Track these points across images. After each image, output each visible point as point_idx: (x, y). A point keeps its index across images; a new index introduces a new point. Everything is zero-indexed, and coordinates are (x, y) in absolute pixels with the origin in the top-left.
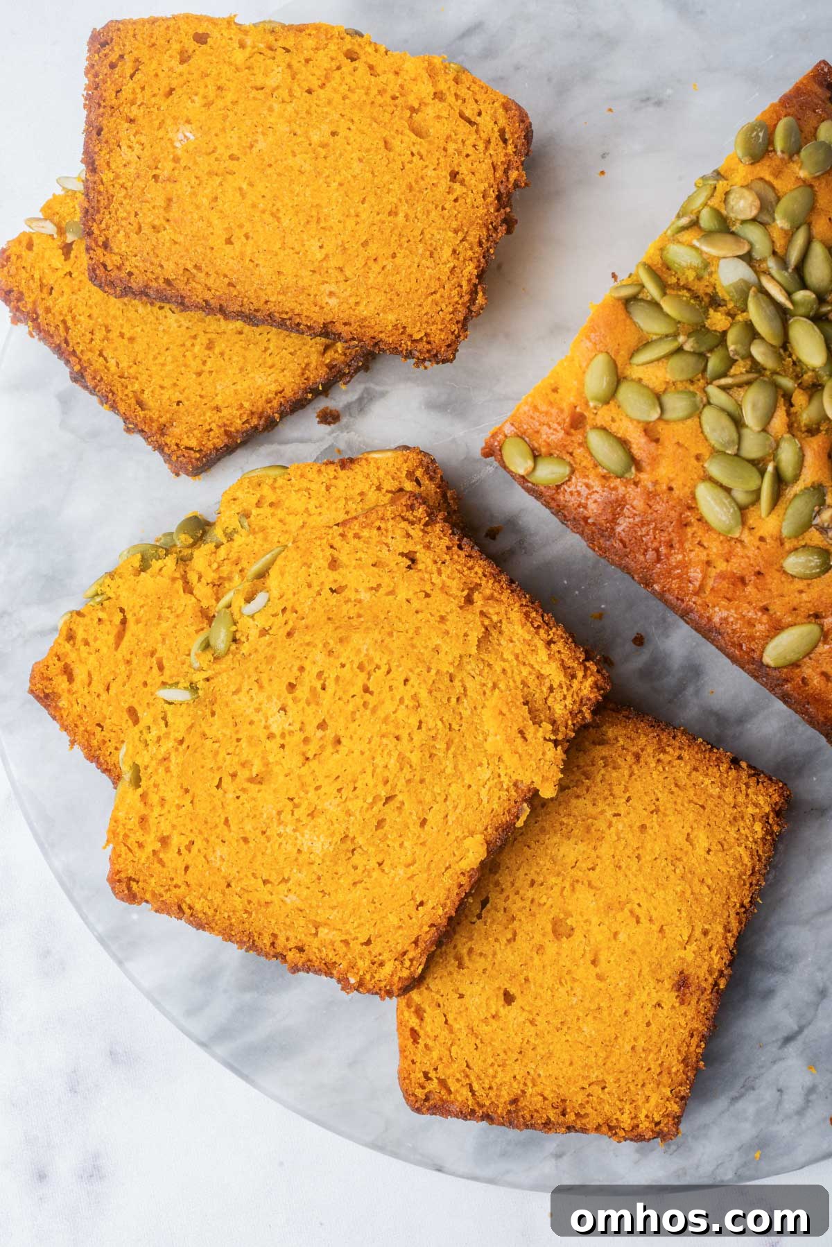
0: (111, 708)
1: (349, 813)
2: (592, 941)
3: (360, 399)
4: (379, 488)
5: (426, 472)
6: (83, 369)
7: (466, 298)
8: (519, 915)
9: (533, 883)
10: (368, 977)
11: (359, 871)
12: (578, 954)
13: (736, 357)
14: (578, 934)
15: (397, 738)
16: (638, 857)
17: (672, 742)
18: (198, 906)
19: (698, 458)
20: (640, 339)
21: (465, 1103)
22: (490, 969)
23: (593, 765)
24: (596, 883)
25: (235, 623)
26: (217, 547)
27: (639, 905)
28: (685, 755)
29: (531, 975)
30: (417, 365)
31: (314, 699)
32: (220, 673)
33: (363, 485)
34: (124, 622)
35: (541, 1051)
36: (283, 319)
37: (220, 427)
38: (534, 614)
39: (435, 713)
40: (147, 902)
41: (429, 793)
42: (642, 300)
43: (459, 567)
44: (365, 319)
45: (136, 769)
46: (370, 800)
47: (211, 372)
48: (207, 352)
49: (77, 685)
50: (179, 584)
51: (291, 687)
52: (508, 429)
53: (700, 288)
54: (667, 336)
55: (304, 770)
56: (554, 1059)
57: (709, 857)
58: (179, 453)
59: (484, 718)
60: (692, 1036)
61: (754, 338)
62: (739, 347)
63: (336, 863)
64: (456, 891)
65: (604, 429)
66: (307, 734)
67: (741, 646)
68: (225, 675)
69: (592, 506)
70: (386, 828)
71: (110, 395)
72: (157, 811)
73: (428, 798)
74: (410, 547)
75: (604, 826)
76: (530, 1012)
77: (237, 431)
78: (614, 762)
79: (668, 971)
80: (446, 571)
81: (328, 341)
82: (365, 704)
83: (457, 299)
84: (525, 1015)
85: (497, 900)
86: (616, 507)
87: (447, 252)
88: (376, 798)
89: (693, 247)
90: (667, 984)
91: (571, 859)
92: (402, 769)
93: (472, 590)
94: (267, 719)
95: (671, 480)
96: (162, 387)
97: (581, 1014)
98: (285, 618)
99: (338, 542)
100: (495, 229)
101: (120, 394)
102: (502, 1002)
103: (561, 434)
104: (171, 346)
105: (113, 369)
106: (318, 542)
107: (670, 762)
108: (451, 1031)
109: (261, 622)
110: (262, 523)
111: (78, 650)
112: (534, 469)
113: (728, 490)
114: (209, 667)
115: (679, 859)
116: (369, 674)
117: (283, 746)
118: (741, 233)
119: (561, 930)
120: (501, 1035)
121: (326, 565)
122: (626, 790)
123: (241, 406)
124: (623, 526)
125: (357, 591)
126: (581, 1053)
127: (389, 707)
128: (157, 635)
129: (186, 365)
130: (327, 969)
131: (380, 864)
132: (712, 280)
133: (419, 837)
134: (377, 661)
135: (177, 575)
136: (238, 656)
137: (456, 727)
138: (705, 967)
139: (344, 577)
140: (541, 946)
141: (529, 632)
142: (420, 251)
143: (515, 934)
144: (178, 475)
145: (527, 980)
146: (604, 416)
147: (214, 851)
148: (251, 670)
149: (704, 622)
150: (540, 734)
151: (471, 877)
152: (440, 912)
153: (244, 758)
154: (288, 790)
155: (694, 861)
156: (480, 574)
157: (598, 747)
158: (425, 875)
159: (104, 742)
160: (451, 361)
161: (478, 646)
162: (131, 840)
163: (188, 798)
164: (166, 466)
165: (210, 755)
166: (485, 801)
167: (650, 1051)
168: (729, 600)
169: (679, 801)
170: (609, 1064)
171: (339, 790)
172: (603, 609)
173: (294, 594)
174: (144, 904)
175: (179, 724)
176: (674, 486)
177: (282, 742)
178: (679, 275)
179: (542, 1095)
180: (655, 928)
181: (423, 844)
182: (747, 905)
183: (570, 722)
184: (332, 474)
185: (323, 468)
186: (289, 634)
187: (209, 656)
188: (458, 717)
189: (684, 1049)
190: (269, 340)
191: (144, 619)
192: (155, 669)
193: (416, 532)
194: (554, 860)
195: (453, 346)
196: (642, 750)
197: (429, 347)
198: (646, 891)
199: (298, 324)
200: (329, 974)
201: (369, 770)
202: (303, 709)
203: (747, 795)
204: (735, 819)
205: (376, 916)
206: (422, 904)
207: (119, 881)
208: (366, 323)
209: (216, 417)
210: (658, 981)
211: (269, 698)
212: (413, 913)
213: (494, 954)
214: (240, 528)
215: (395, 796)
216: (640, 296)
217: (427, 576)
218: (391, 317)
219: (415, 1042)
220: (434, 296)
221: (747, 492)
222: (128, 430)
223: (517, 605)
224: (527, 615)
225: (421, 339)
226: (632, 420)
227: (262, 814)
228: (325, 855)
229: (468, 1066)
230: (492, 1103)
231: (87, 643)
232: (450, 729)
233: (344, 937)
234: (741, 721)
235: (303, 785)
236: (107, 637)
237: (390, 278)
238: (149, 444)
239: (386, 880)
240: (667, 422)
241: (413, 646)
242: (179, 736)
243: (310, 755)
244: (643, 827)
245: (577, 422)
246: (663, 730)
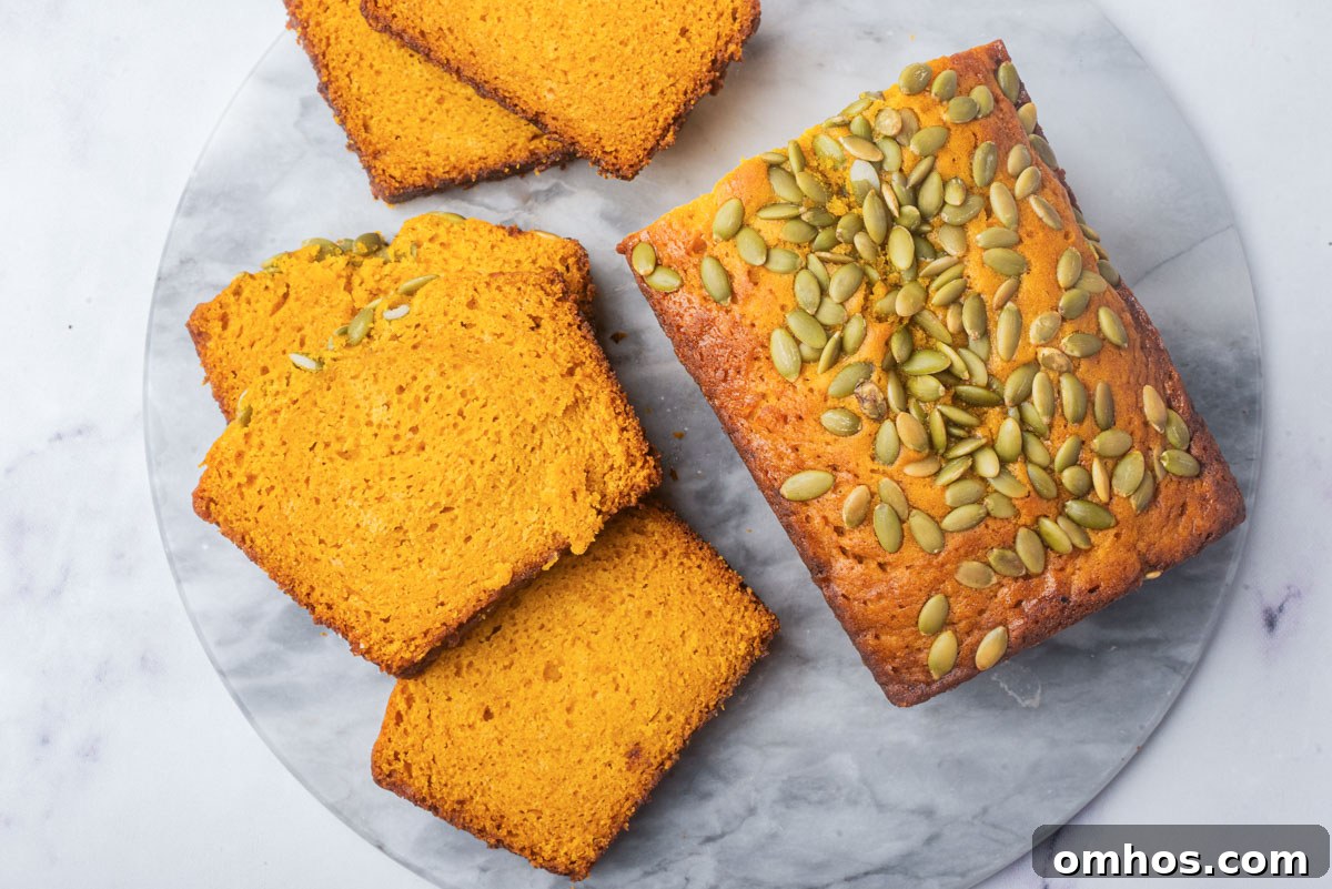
0: (249, 362)
1: (409, 509)
2: (574, 691)
3: (549, 190)
4: (534, 262)
5: (578, 262)
6: (329, 81)
7: (659, 132)
8: (520, 649)
9: (542, 627)
10: (376, 647)
11: (401, 560)
12: (558, 698)
13: (840, 239)
14: (563, 683)
15: (472, 462)
16: (636, 637)
17: (698, 551)
18: (258, 542)
19: (783, 308)
20: (771, 198)
21: (420, 790)
22: (480, 685)
23: (627, 548)
24: (594, 646)
25: (374, 322)
26: (385, 263)
27: (622, 676)
28: (705, 565)
29: (513, 702)
30: (601, 173)
31: (416, 405)
32: (346, 358)
33: (521, 255)
34: (286, 296)
35: (499, 768)
36: (505, 97)
37: (424, 168)
38: (619, 402)
39: (510, 453)
40: (218, 524)
41: (481, 517)
42: (784, 169)
43: (572, 343)
44: (570, 120)
45: (250, 411)
46: (431, 504)
47: (433, 122)
48: (436, 105)
49: (228, 333)
50: (343, 282)
51: (401, 389)
52: (644, 236)
53: (834, 177)
54: (792, 203)
55: (387, 461)
56: (507, 779)
57: (694, 657)
58: (383, 178)
59: (548, 471)
60: (627, 799)
61: (861, 230)
62: (845, 232)
63: (385, 547)
64: (474, 603)
65: (717, 259)
66: (399, 432)
67: (767, 472)
68: (350, 361)
69: (687, 318)
70: (437, 531)
71: (344, 111)
72: (254, 451)
73: (479, 521)
74: (538, 313)
75: (616, 600)
76: (501, 733)
77: (437, 178)
78: (645, 552)
79: (626, 738)
80: (561, 342)
81: (539, 132)
82: (455, 425)
83: (650, 130)
84: (496, 733)
85: (508, 630)
86: (706, 325)
87: (655, 90)
88: (436, 504)
89: (838, 142)
90: (622, 750)
91: (580, 619)
92: (466, 488)
93: (576, 365)
94: (371, 408)
95: (756, 319)
96: (389, 120)
97: (542, 749)
98: (415, 332)
99: (482, 287)
100: (702, 86)
101: (352, 113)
102: (481, 716)
103: (683, 252)
104: (409, 90)
105: (354, 90)
106: (466, 282)
107: (690, 568)
108: (430, 726)
109: (395, 328)
110: (428, 256)
111: (239, 305)
112: (652, 273)
113: (798, 342)
114: (340, 350)
115: (669, 650)
116: (468, 403)
117: (376, 435)
118: (880, 146)
119: (551, 674)
120: (470, 743)
121: (465, 302)
122: (646, 577)
123: (448, 158)
124: (706, 342)
125: (482, 332)
126: (531, 782)
127: (474, 434)
128: (309, 315)
129: (415, 109)
130: (345, 630)
131: (420, 561)
132: (844, 174)
133: (460, 549)
134: (478, 393)
135: (344, 273)
136: (367, 349)
137: (522, 470)
138: (658, 746)
139: (476, 317)
140: (530, 681)
141: (610, 415)
142: (635, 81)
143: (512, 664)
144: (376, 198)
145: (508, 705)
146: (721, 249)
147: (288, 501)
148: (373, 364)
149: (745, 442)
150: (589, 500)
151: (490, 596)
152: (455, 615)
153: (341, 432)
154: (367, 472)
155: (681, 655)
156: (587, 354)
157: (637, 535)
158: (454, 582)
159: (233, 388)
160: (629, 179)
161: (565, 412)
162: (226, 467)
163: (284, 449)
164: (369, 188)
165: (314, 421)
166: (525, 538)
167: (589, 800)
168: (770, 431)
169: (686, 602)
170: (550, 799)
171: (409, 487)
172: (686, 432)
173: (431, 316)
174: (214, 525)
175: (298, 387)
176: (756, 324)
177: (377, 431)
178: (821, 161)
179: (486, 805)
180: (629, 699)
181: (461, 556)
182: (711, 708)
183: (617, 500)
184: (500, 236)
185: (494, 229)
186: (415, 347)
187: (343, 341)
188: (527, 464)
189: (617, 808)
190: (490, 113)
191: (304, 299)
192: (297, 344)
193: (548, 303)
194: (566, 613)
195: (635, 169)
196: (671, 550)
197: (614, 161)
198: (632, 666)
199: (516, 105)
200: (345, 636)
201: (439, 479)
202: (404, 411)
203: (743, 617)
204: (727, 633)
205: (401, 601)
206: (442, 604)
207: (202, 498)
208: (571, 124)
209: (424, 159)
210: (616, 744)
211: (379, 392)
212: (433, 608)
213: (489, 674)
214: (408, 254)
215: (453, 509)
216: (784, 166)
217: (543, 340)
218: (593, 126)
219: (398, 724)
220: (633, 121)
221: (812, 348)
222: (349, 147)
223: (609, 389)
224: (613, 400)
225: (611, 152)
226: (741, 259)
227: (338, 484)
228: (378, 536)
229: (433, 760)
230: (442, 798)
231: (249, 302)
232: (518, 471)
233: (369, 609)
234: (766, 562)
235: (381, 473)
236: (267, 303)
237: (602, 94)
238: (361, 161)
239: (420, 575)
240: (768, 270)
241: (512, 392)
242: (295, 398)
243: (396, 450)
244: (649, 613)
245: (699, 247)
246: (694, 539)
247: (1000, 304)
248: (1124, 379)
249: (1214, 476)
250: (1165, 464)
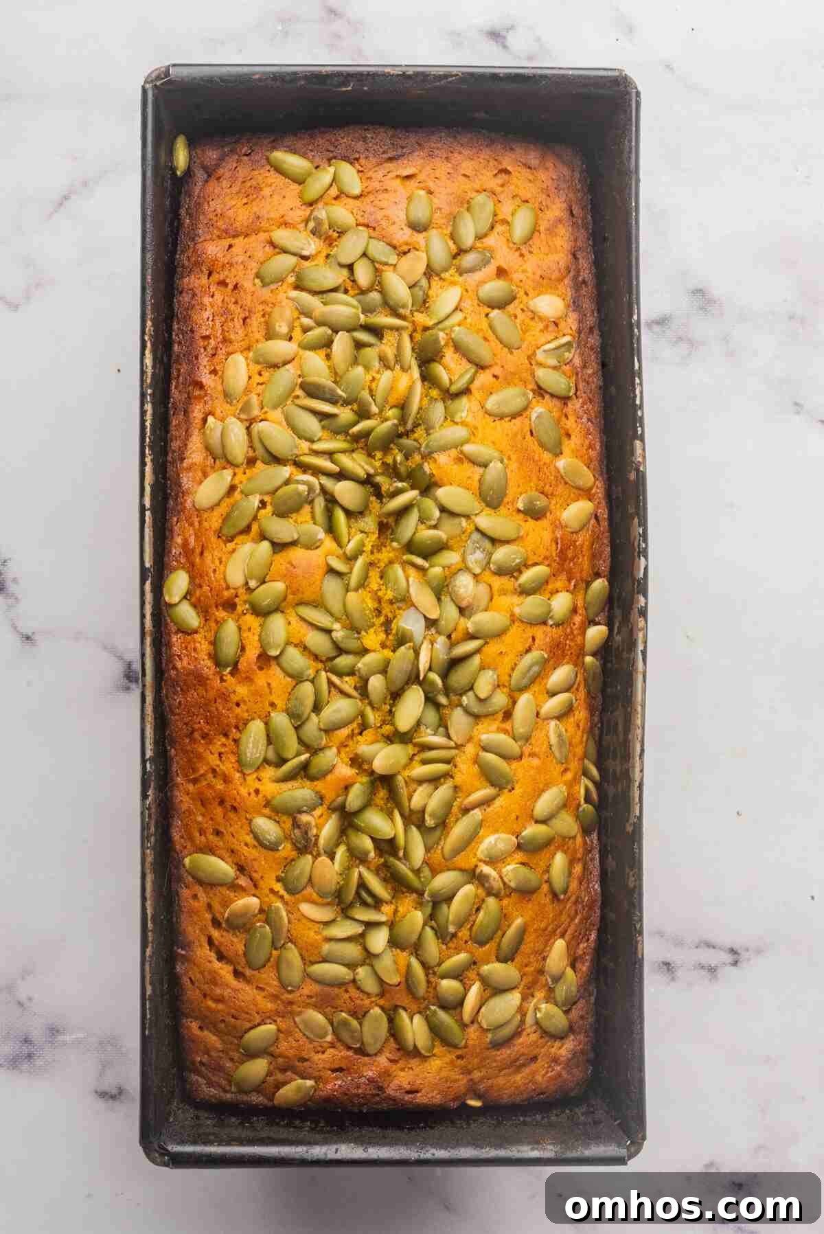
13: (357, 671)
19: (273, 703)
20: (315, 600)
42: (342, 580)
53: (386, 609)
54: (331, 615)
61: (382, 673)
62: (366, 667)
65: (240, 628)
67: (182, 838)
69: (185, 663)
86: (198, 680)
95: (244, 700)
103: (213, 602)
112: (177, 604)
113: (270, 742)
118: (444, 604)
132: (398, 612)
146: (247, 620)
168: (202, 805)
176: (241, 705)
178: (383, 588)
216: (343, 577)
221: (279, 754)
226: (259, 640)
240: (278, 663)
245: (229, 605)
247: (469, 807)
248: (543, 925)
249: (575, 1046)
250: (539, 1015)
